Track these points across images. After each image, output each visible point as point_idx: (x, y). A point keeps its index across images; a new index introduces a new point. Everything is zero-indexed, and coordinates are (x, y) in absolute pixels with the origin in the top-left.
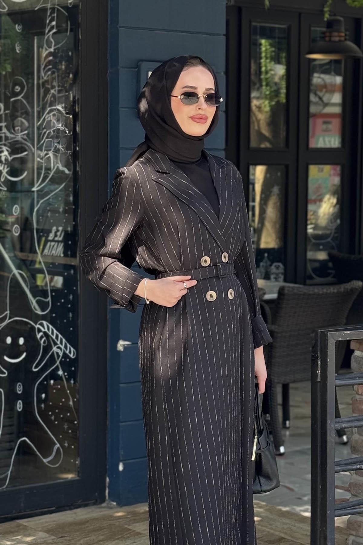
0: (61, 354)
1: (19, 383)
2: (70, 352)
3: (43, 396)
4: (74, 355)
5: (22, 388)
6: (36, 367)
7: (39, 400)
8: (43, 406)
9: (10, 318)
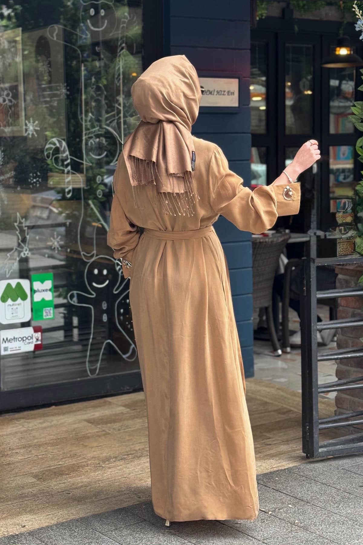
1: (104, 302)
3: (122, 311)
5: (106, 305)
6: (116, 290)
7: (119, 314)
8: (122, 318)
9: (97, 255)
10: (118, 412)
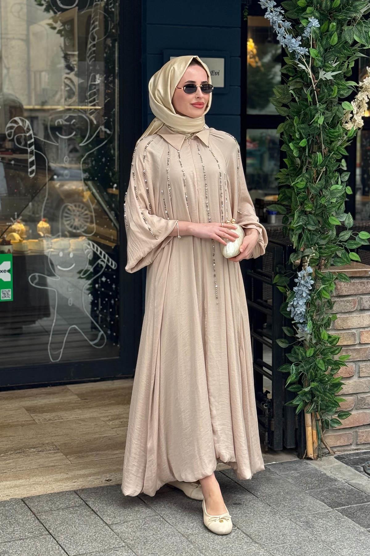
0: (104, 265)
2: (112, 264)
4: (115, 267)
5: (72, 289)
6: (83, 275)
10: (66, 401)
